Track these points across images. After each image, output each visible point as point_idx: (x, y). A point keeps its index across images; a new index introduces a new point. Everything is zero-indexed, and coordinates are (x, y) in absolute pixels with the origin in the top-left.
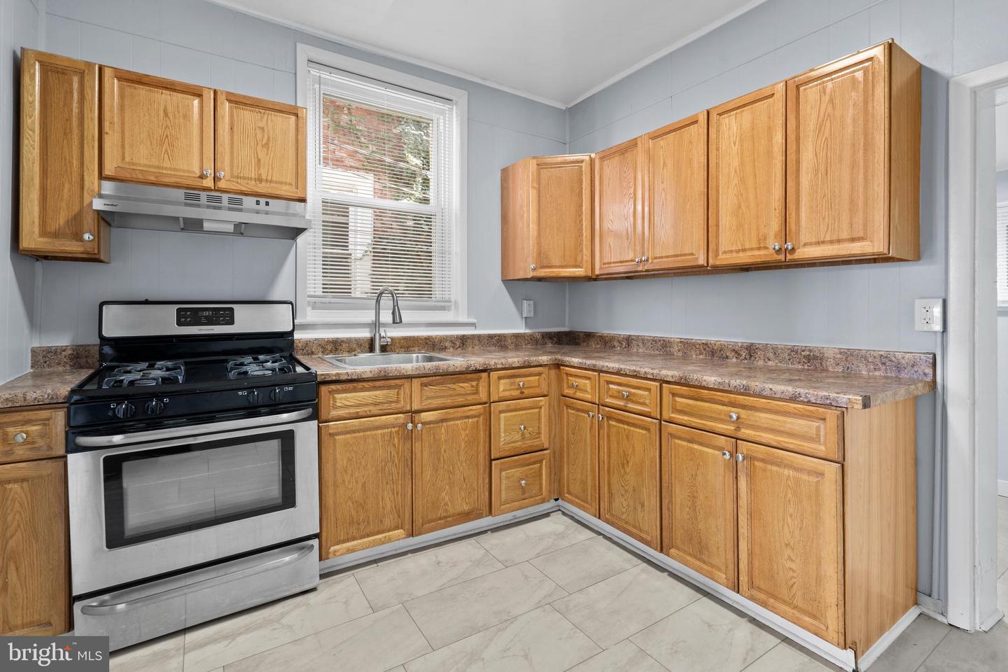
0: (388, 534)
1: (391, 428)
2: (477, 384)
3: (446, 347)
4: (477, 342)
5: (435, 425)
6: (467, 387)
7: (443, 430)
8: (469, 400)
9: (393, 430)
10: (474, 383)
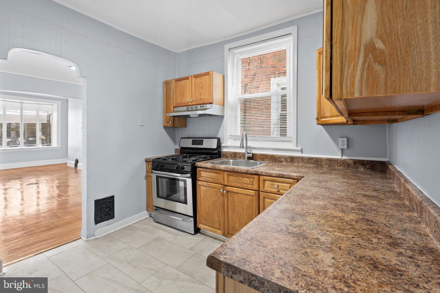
0: (216, 230)
1: (217, 189)
2: (253, 180)
3: (282, 161)
4: (301, 161)
5: (233, 194)
6: (248, 180)
7: (236, 197)
8: (248, 187)
9: (218, 190)
10: (251, 180)
